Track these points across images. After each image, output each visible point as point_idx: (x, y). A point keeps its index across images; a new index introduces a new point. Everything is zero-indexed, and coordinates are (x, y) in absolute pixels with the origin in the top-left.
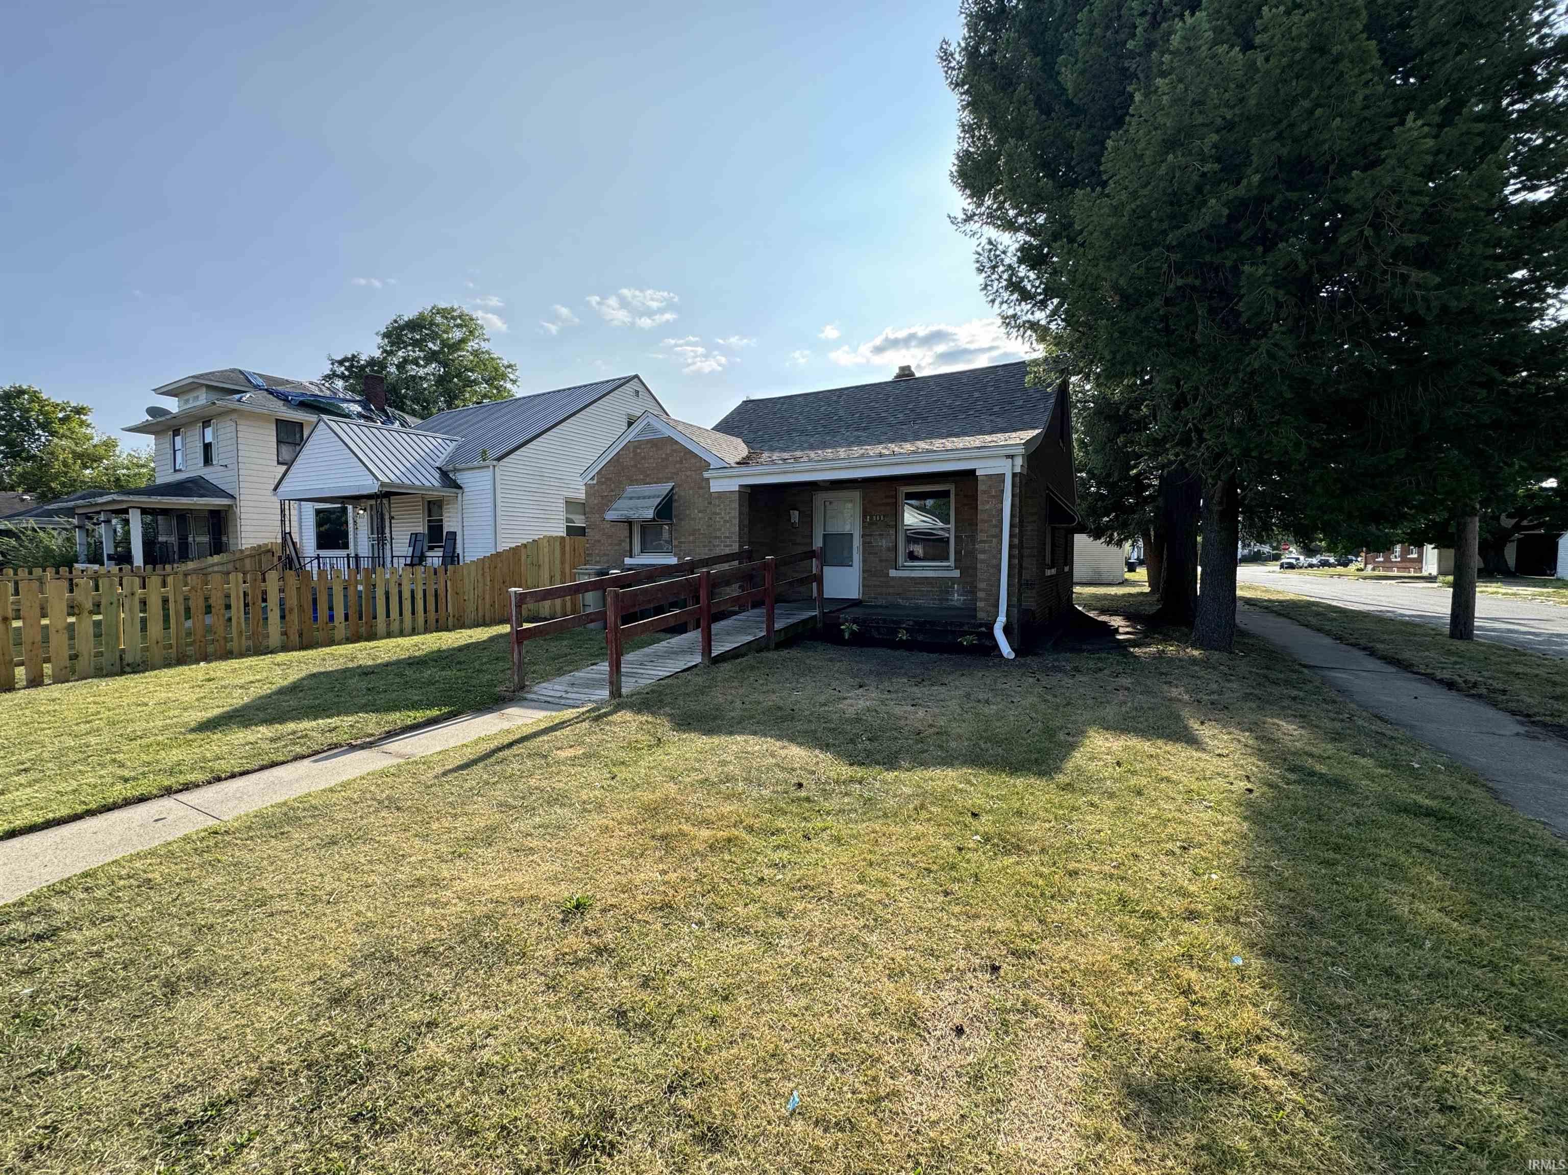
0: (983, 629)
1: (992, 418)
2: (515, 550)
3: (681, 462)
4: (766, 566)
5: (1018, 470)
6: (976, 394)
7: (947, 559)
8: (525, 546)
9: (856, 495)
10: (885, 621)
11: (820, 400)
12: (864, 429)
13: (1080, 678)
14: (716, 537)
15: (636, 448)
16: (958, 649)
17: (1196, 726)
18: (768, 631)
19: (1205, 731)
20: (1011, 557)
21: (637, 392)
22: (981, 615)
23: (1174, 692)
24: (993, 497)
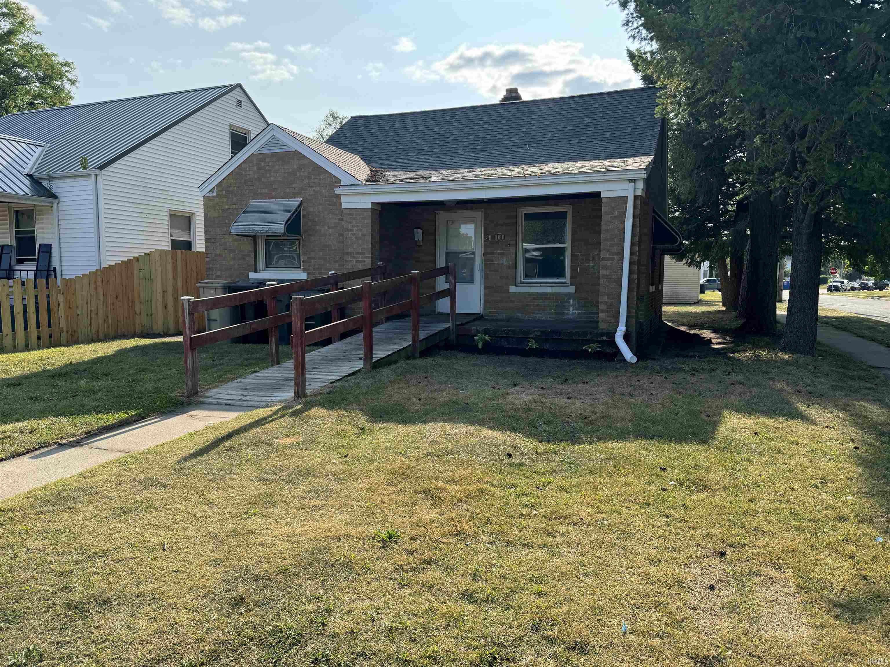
0: (605, 338)
1: (604, 143)
2: (128, 264)
3: (309, 177)
4: (413, 279)
5: (639, 193)
6: (587, 120)
7: (561, 274)
8: (137, 259)
9: (478, 215)
10: (514, 332)
11: (433, 119)
12: (483, 150)
13: (698, 376)
14: (347, 254)
15: (261, 160)
16: (585, 355)
17: (804, 408)
18: (414, 341)
19: (812, 412)
20: (630, 272)
21: (240, 102)
22: (601, 325)
23: (779, 386)
24: (615, 217)
